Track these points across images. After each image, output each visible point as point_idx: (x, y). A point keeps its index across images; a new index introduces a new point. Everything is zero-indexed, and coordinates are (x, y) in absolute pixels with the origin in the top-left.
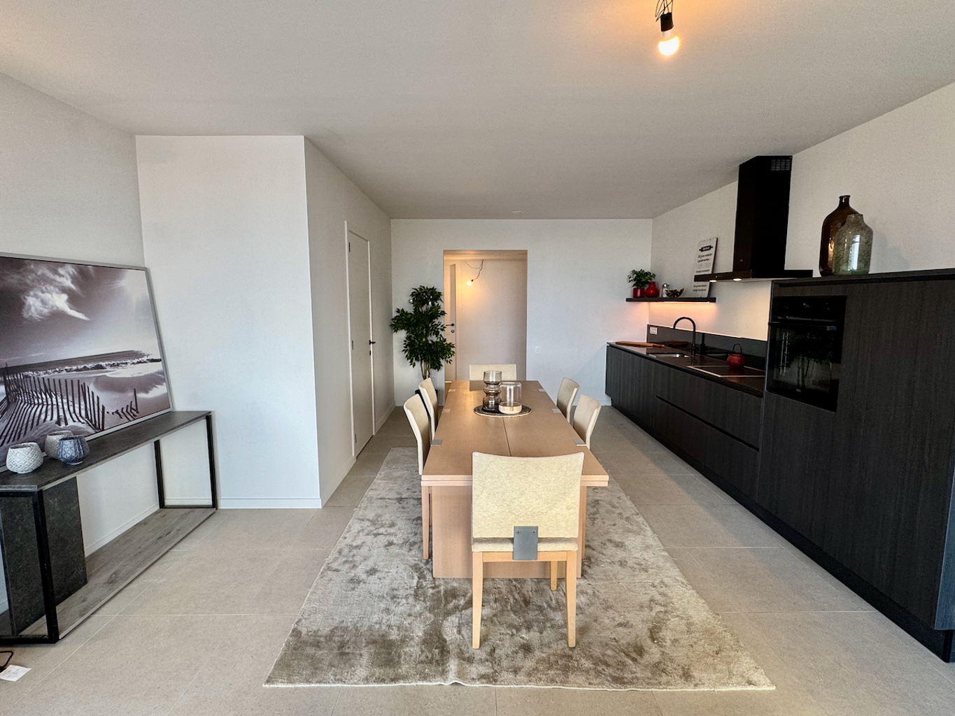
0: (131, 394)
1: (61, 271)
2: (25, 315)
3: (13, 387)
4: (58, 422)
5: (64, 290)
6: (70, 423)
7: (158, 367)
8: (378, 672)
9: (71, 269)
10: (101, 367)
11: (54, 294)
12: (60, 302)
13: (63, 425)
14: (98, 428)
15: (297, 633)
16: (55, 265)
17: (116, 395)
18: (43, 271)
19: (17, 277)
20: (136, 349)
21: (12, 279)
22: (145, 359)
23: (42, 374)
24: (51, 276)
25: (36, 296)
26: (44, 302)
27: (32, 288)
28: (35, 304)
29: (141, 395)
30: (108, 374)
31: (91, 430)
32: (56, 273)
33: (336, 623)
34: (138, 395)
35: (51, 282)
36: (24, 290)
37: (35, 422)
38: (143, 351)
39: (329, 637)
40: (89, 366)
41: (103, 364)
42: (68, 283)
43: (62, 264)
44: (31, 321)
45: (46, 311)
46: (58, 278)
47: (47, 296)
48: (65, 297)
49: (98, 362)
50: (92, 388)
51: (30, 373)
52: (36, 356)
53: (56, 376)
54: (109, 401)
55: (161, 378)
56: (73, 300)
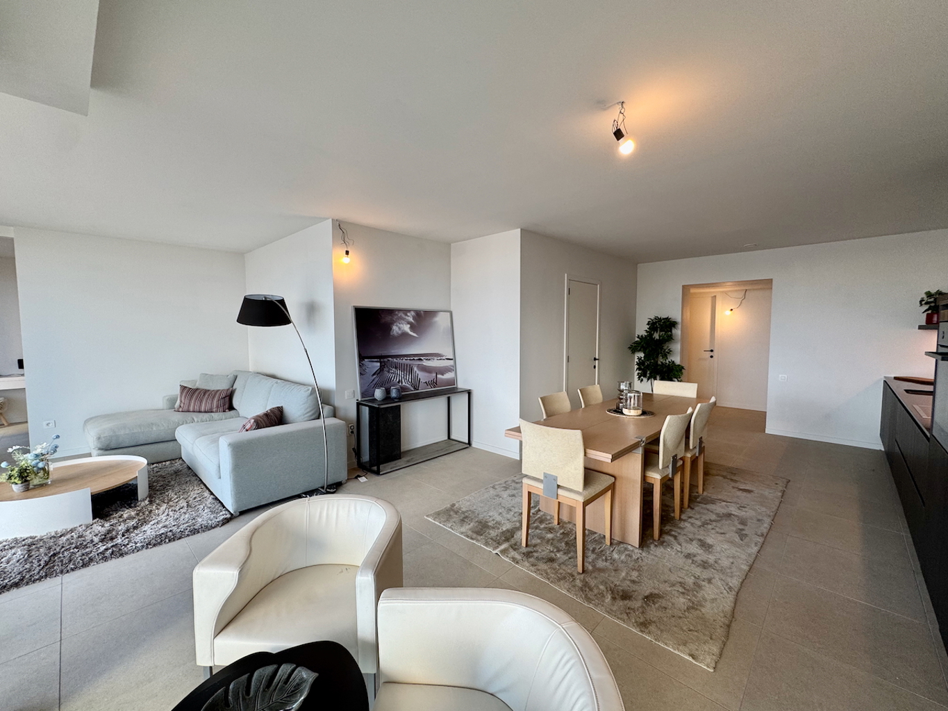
0: (434, 375)
1: (409, 314)
2: (391, 334)
3: (383, 364)
4: (399, 382)
5: (409, 323)
6: (404, 384)
7: (451, 362)
8: (470, 533)
9: (413, 313)
10: (420, 359)
11: (405, 325)
12: (406, 328)
13: (400, 384)
14: (415, 389)
15: (453, 505)
16: (406, 311)
17: (427, 374)
18: (401, 314)
19: (390, 317)
20: (440, 353)
21: (388, 319)
22: (444, 358)
23: (395, 360)
24: (403, 316)
25: (397, 326)
26: (399, 328)
27: (395, 322)
28: (395, 329)
29: (439, 376)
30: (424, 364)
31: (413, 389)
32: (406, 315)
33: (472, 509)
34: (438, 376)
35: (403, 319)
36: (392, 323)
37: (389, 380)
38: (444, 354)
39: (463, 513)
40: (416, 358)
41: (422, 358)
42: (411, 319)
43: (409, 311)
44: (393, 336)
45: (400, 332)
46: (407, 318)
47: (402, 325)
48: (409, 326)
49: (420, 357)
50: (415, 369)
51: (390, 359)
52: (394, 352)
53: (401, 361)
54: (423, 377)
55: (453, 369)
56: (412, 327)
